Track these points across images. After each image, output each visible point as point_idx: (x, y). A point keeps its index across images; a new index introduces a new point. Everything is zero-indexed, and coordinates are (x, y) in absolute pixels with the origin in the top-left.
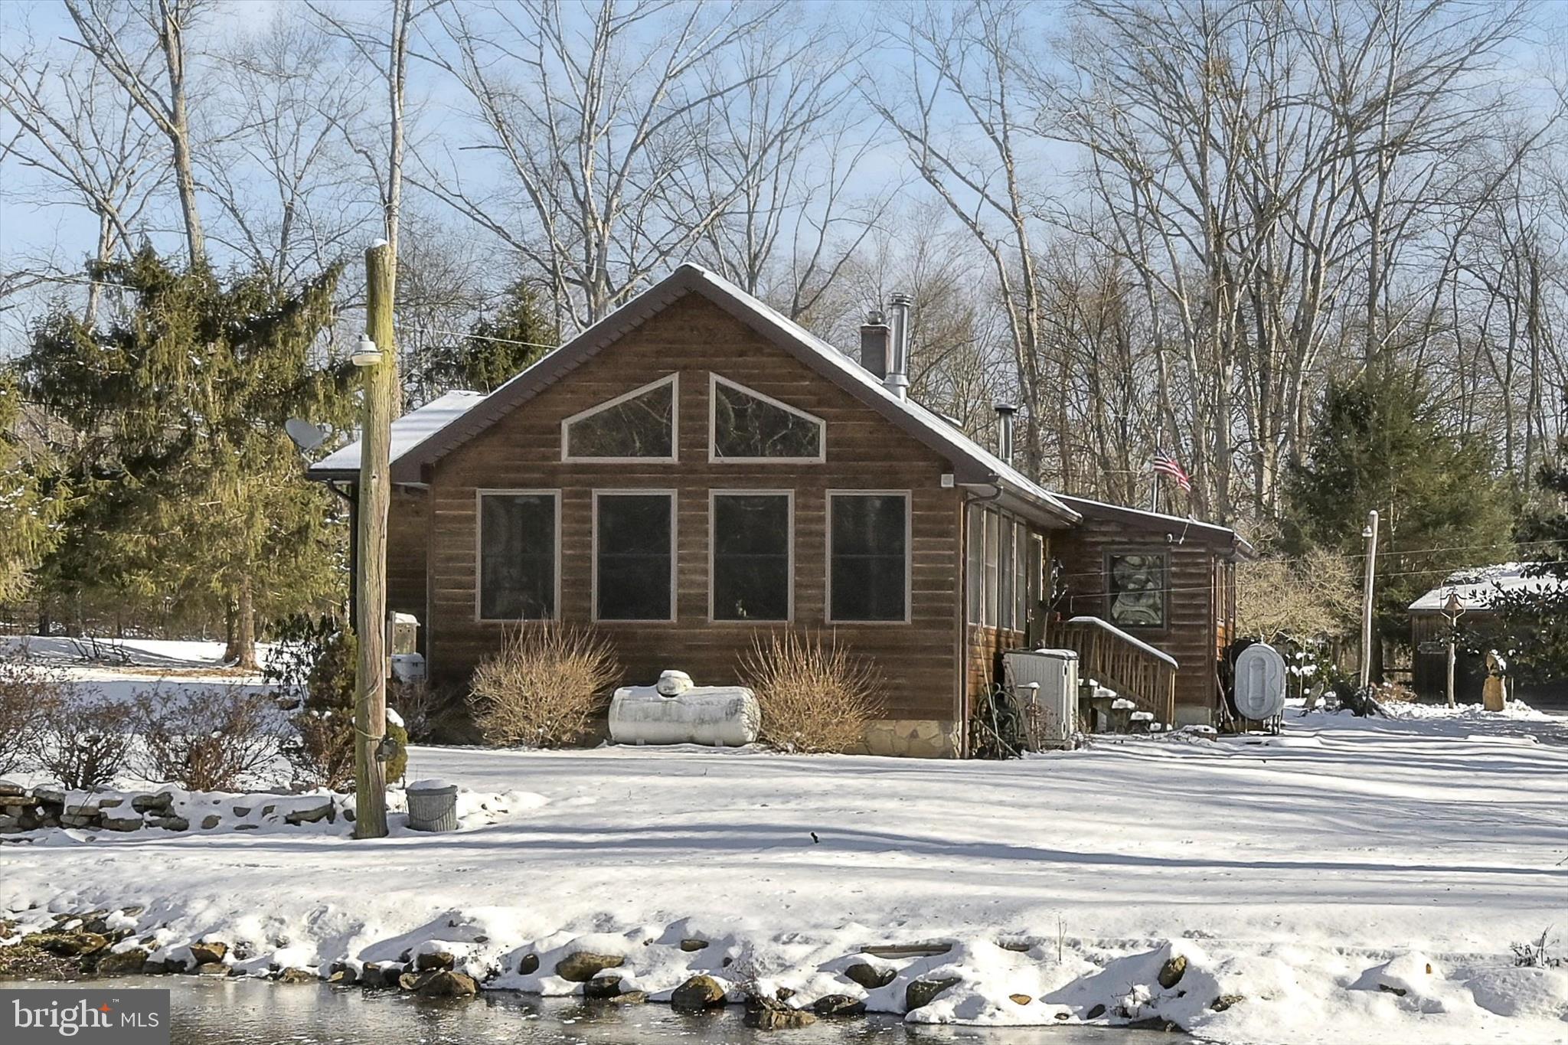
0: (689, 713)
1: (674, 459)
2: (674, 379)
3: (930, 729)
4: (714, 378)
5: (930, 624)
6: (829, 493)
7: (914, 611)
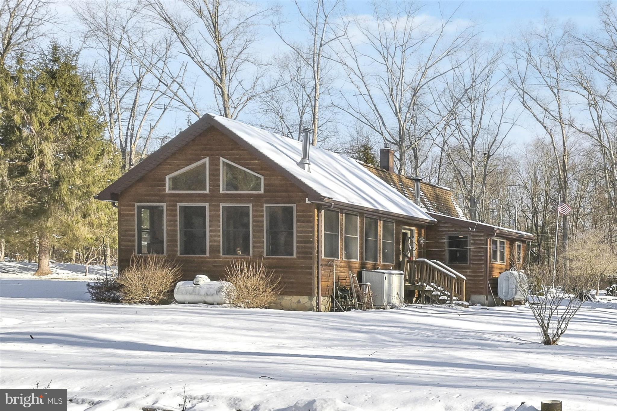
0: (203, 292)
1: (207, 191)
2: (207, 160)
3: (304, 299)
4: (222, 159)
5: (304, 258)
6: (265, 205)
7: (298, 253)
